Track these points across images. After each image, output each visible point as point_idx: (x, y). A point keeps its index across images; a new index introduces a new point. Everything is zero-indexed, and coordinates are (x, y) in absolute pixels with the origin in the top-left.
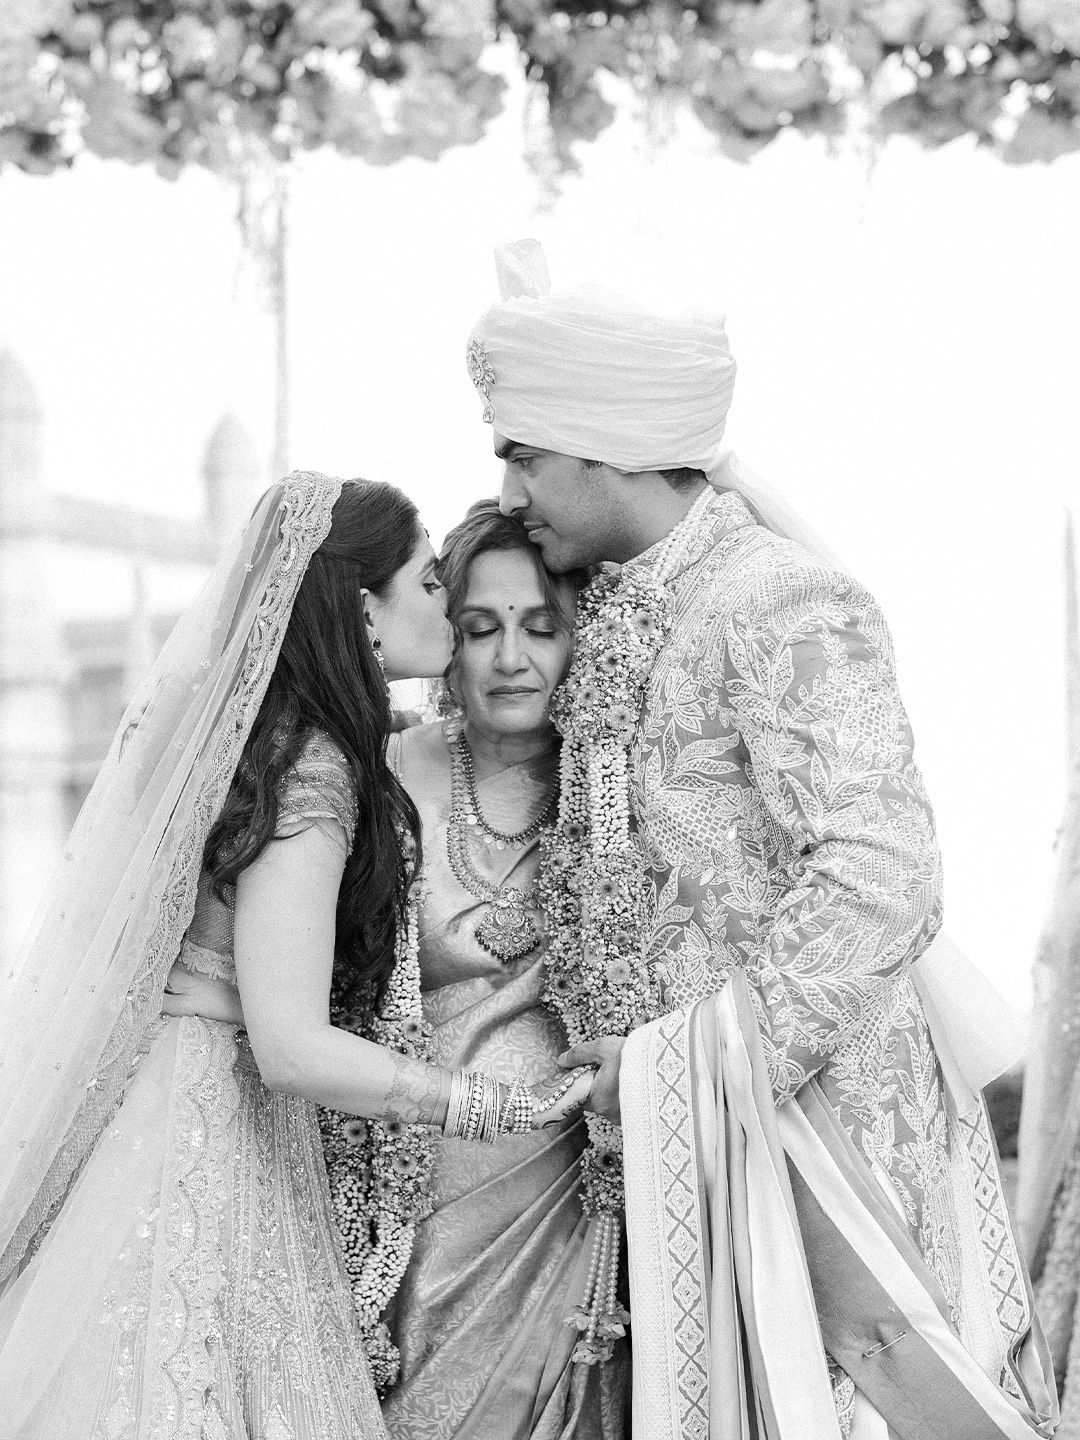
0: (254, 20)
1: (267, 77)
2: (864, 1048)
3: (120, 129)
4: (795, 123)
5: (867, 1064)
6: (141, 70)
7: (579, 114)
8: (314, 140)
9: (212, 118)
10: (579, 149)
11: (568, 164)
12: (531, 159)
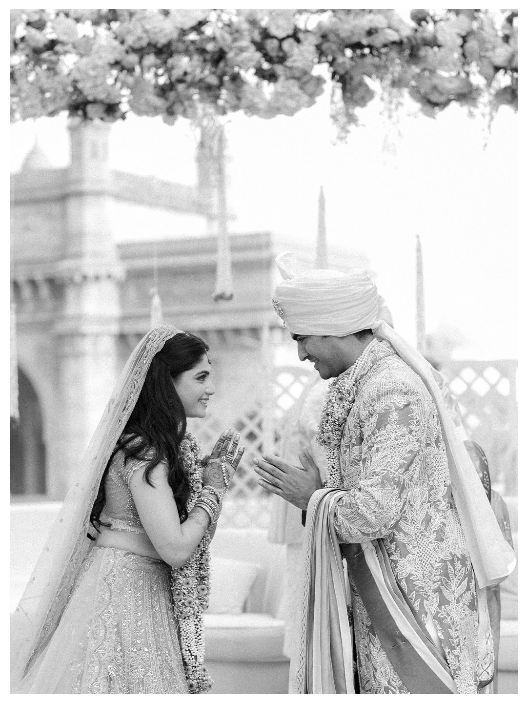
0: (208, 57)
1: (213, 80)
2: (424, 568)
3: (148, 103)
4: (456, 100)
5: (426, 574)
6: (157, 75)
7: (357, 96)
8: (235, 108)
9: (189, 98)
10: (358, 111)
11: (352, 119)
12: (334, 117)
